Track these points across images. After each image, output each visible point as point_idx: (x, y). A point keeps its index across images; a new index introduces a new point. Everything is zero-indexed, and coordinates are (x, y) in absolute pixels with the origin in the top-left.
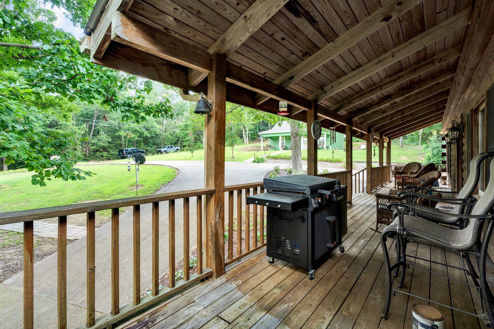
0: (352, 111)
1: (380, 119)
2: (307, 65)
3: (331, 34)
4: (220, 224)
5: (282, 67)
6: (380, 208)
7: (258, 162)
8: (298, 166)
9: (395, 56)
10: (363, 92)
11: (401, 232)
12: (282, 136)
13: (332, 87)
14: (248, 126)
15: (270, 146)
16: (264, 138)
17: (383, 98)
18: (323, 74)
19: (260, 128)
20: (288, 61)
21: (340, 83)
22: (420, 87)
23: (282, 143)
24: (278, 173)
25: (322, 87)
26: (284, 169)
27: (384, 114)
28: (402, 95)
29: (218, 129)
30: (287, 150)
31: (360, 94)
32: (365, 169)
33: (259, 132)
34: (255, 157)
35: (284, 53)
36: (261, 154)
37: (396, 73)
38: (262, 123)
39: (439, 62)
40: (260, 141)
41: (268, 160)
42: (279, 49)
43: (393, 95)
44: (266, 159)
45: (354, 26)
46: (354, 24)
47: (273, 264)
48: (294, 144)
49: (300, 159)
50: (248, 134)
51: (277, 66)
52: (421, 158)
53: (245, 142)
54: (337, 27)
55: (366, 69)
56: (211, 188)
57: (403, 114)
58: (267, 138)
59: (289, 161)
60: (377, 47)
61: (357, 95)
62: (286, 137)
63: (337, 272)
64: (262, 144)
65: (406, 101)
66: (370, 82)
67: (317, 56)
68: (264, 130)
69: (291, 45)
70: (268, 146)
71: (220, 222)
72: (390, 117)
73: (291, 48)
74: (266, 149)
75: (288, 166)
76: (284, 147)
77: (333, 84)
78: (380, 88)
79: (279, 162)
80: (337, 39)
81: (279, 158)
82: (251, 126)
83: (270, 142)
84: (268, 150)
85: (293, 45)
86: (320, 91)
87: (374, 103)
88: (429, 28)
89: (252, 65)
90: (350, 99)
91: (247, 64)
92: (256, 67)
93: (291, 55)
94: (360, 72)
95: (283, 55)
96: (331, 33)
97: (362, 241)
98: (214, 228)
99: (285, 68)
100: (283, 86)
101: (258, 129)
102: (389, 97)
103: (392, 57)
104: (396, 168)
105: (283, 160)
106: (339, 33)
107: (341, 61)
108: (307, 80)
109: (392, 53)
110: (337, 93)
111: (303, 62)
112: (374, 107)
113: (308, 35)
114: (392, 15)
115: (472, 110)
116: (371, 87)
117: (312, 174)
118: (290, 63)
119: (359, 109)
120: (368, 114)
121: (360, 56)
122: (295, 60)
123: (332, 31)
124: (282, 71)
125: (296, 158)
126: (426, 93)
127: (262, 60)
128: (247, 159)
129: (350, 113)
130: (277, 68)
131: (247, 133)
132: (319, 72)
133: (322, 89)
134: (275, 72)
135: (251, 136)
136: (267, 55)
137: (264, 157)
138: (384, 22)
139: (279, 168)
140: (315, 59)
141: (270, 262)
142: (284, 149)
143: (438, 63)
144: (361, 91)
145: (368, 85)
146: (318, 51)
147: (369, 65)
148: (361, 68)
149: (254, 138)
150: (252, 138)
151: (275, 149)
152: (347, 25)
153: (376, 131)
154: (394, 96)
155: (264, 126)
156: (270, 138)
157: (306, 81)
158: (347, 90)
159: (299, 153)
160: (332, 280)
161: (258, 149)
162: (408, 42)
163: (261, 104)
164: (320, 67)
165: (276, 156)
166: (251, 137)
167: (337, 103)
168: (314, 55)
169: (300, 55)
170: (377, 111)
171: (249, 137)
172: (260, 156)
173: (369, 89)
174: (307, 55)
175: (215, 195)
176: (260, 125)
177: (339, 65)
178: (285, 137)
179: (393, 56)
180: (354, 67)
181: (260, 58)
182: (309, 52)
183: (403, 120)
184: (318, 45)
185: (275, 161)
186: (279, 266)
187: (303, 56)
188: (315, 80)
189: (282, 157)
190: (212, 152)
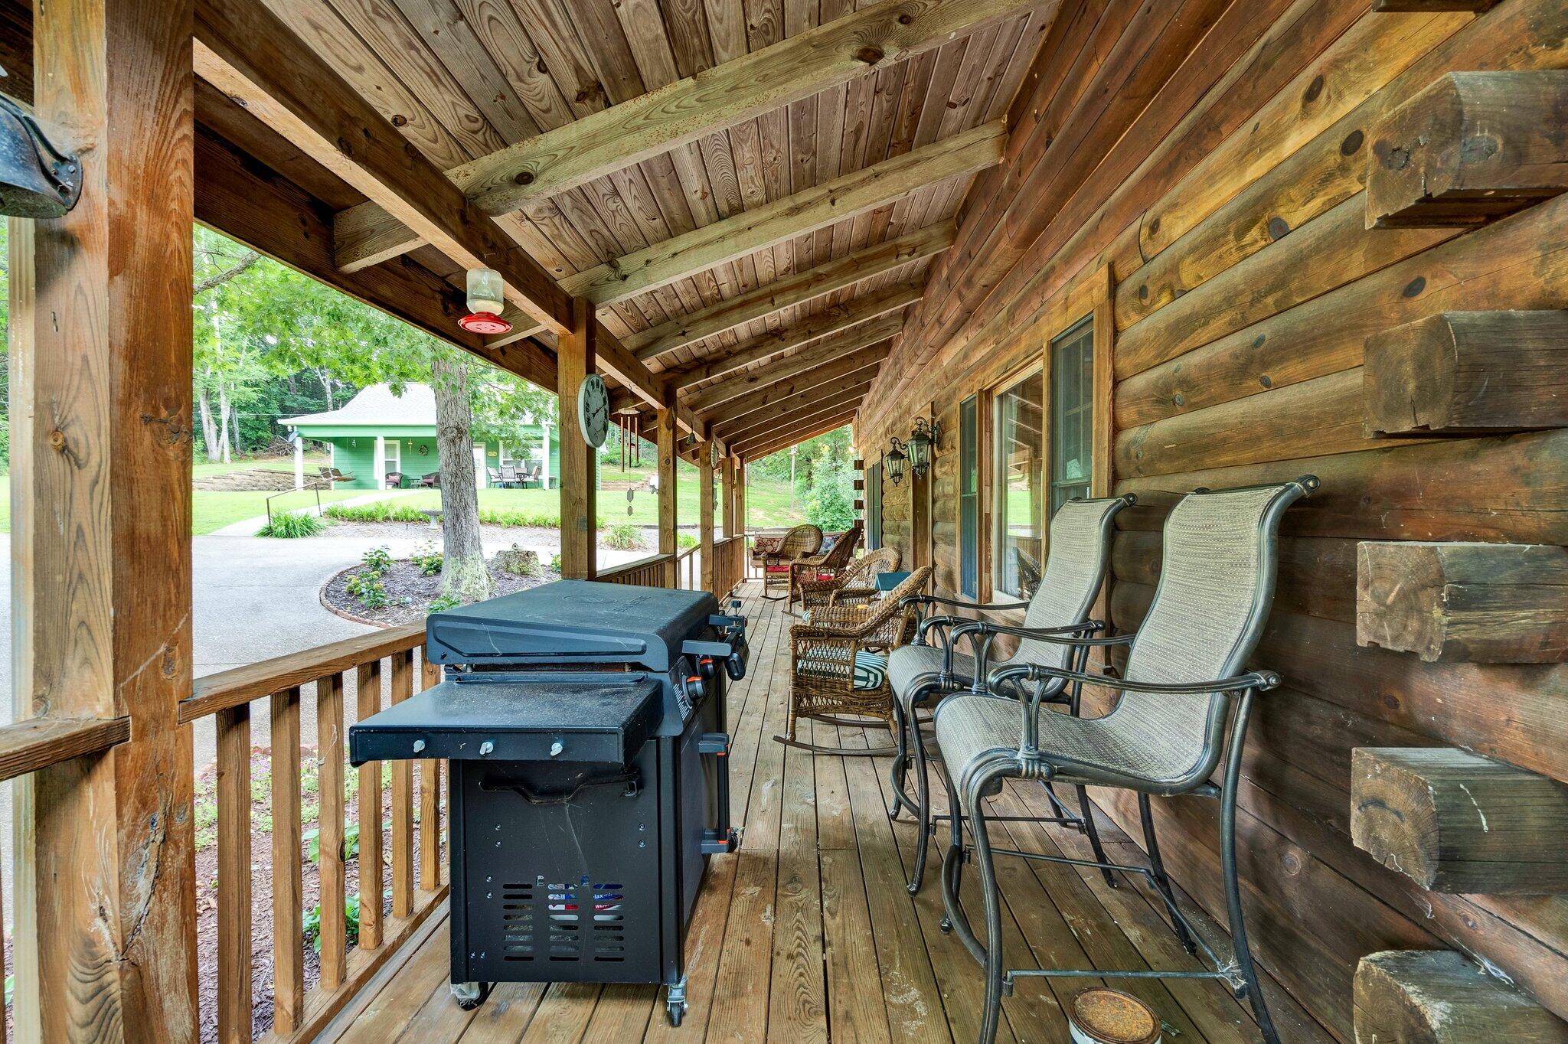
0: (676, 362)
1: (735, 399)
2: (591, 142)
3: (696, 41)
4: (160, 929)
5: (485, 118)
6: (801, 670)
7: (289, 535)
8: (467, 545)
9: (837, 202)
10: (722, 305)
11: (1033, 770)
12: (386, 438)
13: (648, 262)
14: (226, 386)
15: (336, 472)
16: (305, 440)
17: (761, 335)
18: (630, 204)
19: (288, 403)
20: (519, 99)
21: (675, 254)
22: (852, 318)
23: (390, 464)
24: (384, 573)
25: (611, 255)
26: (407, 557)
27: (753, 384)
28: (810, 334)
29: (134, 329)
30: (408, 487)
31: (715, 309)
32: (696, 548)
33: (283, 417)
34: (273, 514)
35: (510, 50)
36: (299, 504)
37: (813, 263)
38: (293, 384)
39: (910, 255)
40: (288, 451)
41: (332, 525)
42: (491, 18)
43: (787, 330)
44: (323, 522)
45: (769, 44)
46: (770, 37)
47: (486, 1009)
48: (452, 468)
49: (475, 518)
50: (230, 421)
51: (466, 104)
52: (794, 515)
53: (215, 453)
54: (720, 20)
55: (756, 225)
56: (86, 714)
57: (791, 392)
58: (318, 443)
59: (421, 527)
60: (799, 157)
61: (703, 312)
62: (404, 441)
63: (748, 942)
64: (300, 464)
65: (807, 355)
66: (747, 276)
67: (635, 115)
68: (304, 411)
69: (543, 17)
70: (325, 472)
71: (163, 916)
72: (760, 397)
73: (543, 36)
74: (318, 482)
75: (426, 547)
76: (397, 478)
77: (651, 253)
78: (769, 299)
79: (381, 534)
80: (708, 72)
81: (380, 519)
82: (243, 388)
83: (333, 458)
84: (327, 486)
85: (554, 23)
86: (604, 269)
87: (738, 348)
88: (920, 145)
89: (342, 52)
90: (685, 320)
91: (313, 32)
92: (359, 69)
93: (536, 72)
94: (741, 231)
95: (500, 59)
96: (699, 37)
97: (766, 789)
98: (116, 965)
99: (499, 127)
100: (484, 207)
101: (275, 404)
102: (775, 335)
103: (829, 204)
104: (760, 543)
105: (397, 524)
106: (720, 50)
107: (695, 173)
108: (568, 212)
109: (831, 191)
110: (652, 293)
111: (574, 125)
112: (739, 359)
113: (618, 5)
114: (885, 48)
115: (980, 391)
116: (746, 293)
117: (581, 574)
118: (521, 112)
119: (696, 359)
120: (714, 381)
121: (751, 171)
122: (544, 105)
123: (702, 29)
124: (480, 137)
125: (458, 516)
126: (850, 340)
127: (395, 39)
128: (229, 523)
129: (668, 369)
130: (462, 112)
131: (225, 415)
132: (616, 193)
133: (613, 265)
134: (449, 134)
135: (244, 431)
136: (427, 26)
137: (314, 513)
138: (862, 63)
139: (389, 553)
140: (628, 127)
141: (468, 1006)
142: (397, 485)
143: (906, 257)
144: (718, 301)
145: (741, 285)
146: (636, 96)
147: (765, 213)
148: (741, 216)
149: (259, 440)
150: (246, 439)
151: (360, 485)
152: (752, 26)
153: (719, 435)
154: (789, 334)
155: (304, 395)
156: (336, 441)
157: (565, 218)
158: (683, 288)
159: (470, 500)
160: (750, 988)
161: (285, 483)
162: (870, 171)
163: (367, 270)
164: (625, 170)
165: (368, 510)
166: (242, 435)
167: (642, 329)
168: (619, 106)
169: (572, 88)
170: (736, 375)
171: (231, 434)
172: (294, 512)
173: (740, 299)
174: (593, 100)
175: (122, 754)
176: (284, 389)
177: (685, 185)
178: (398, 443)
179: (833, 202)
180: (724, 207)
181: (386, 27)
182: (606, 88)
183: (784, 410)
184: (644, 72)
185: (364, 527)
186: (514, 1006)
187: (581, 96)
188: (598, 222)
189: (392, 514)
190: (89, 473)
